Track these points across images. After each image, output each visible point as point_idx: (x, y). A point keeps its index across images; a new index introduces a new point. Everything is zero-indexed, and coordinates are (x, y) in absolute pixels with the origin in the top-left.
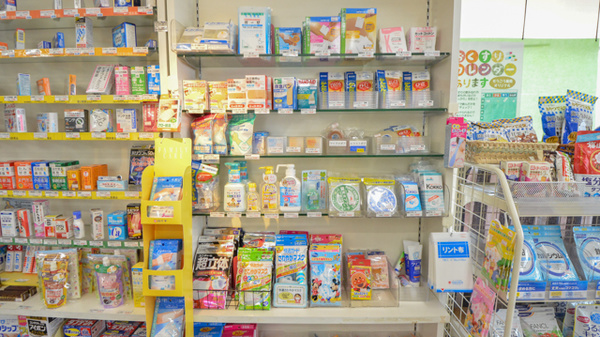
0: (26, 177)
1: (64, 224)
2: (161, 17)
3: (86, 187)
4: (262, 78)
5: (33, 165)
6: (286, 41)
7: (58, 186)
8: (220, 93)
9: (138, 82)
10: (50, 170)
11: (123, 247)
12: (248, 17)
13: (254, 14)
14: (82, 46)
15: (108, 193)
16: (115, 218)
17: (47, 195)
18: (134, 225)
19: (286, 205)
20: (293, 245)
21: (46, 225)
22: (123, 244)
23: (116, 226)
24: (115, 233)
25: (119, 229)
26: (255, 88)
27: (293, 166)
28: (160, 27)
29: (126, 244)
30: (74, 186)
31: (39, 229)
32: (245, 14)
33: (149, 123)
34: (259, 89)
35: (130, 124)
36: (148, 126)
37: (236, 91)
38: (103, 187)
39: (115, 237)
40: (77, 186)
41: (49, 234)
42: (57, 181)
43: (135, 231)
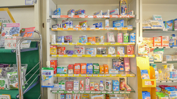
0: (84, 69)
1: (98, 86)
2: (137, 18)
3: (106, 73)
4: (168, 37)
5: (87, 66)
6: (168, 25)
7: (96, 72)
8: (150, 42)
9: (126, 38)
10: (93, 67)
11: (119, 93)
12: (157, 18)
13: (159, 17)
14: (108, 27)
15: (116, 75)
16: (116, 83)
17: (94, 76)
18: (122, 86)
19: (173, 78)
20: (173, 91)
21: (91, 86)
22: (119, 92)
23: (116, 86)
24: (116, 88)
25: (117, 87)
26: (166, 40)
27: (173, 65)
28: (137, 21)
29: (120, 92)
30: (102, 72)
31: (87, 87)
32: (156, 17)
33: (129, 51)
34: (167, 40)
35: (122, 52)
36: (129, 52)
37: (158, 41)
38: (111, 73)
39: (116, 90)
40: (103, 72)
41: (92, 89)
42: (96, 71)
43: (123, 88)
